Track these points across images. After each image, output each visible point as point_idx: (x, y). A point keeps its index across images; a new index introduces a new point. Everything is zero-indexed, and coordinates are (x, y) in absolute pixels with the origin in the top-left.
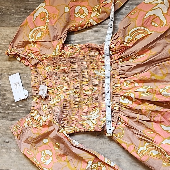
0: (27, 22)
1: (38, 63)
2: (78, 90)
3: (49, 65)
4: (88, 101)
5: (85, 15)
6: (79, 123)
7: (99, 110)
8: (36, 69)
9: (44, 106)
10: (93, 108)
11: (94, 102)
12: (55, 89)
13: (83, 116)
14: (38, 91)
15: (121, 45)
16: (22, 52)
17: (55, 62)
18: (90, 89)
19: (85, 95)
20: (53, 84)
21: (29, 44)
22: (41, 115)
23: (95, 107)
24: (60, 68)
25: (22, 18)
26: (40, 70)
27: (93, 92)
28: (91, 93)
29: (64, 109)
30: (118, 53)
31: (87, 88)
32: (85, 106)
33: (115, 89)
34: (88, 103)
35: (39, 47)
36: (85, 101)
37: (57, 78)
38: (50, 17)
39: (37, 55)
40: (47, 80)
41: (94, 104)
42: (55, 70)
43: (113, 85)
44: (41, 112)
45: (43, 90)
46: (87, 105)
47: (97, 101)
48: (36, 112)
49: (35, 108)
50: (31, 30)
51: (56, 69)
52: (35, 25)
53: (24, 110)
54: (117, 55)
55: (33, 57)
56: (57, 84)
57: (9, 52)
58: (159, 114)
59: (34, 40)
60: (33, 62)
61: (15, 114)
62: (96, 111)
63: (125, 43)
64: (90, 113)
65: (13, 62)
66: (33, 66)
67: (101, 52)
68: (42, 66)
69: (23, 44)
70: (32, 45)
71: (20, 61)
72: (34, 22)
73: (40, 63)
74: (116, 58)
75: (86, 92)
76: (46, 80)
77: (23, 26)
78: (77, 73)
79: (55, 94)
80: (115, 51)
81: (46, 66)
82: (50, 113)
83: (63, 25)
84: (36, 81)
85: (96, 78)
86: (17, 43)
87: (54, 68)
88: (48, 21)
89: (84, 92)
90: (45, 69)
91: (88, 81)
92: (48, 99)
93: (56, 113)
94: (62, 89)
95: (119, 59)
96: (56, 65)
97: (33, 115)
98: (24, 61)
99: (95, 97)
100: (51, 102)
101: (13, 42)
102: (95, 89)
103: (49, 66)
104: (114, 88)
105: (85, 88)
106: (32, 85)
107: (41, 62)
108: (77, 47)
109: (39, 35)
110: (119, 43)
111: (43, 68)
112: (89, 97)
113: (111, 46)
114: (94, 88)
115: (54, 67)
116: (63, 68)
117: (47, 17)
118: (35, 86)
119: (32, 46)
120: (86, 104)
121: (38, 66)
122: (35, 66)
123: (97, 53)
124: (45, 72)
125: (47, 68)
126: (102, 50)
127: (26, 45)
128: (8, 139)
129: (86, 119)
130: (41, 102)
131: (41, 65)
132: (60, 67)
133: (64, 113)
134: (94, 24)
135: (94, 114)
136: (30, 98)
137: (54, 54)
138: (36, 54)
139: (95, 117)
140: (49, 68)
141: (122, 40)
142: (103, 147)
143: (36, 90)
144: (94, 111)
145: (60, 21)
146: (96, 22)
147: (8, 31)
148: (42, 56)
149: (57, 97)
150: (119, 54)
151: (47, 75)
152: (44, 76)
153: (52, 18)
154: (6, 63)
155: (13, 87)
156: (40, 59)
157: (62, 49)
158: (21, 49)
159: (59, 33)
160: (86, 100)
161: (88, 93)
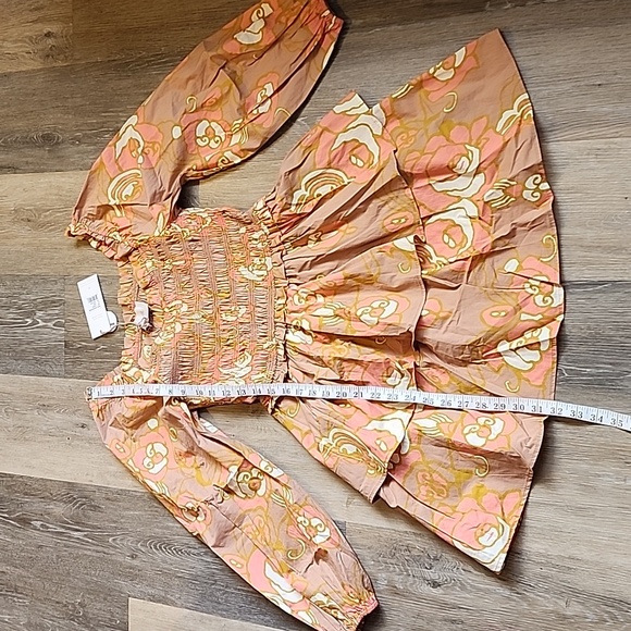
0: (102, 162)
1: (129, 254)
2: (210, 312)
3: (151, 256)
4: (231, 337)
5: (218, 141)
7: (250, 357)
8: (127, 266)
9: (145, 349)
10: (240, 351)
11: (242, 338)
12: (166, 310)
13: (222, 371)
14: (133, 315)
15: (283, 213)
16: (98, 228)
17: (161, 250)
18: (233, 309)
20: (161, 299)
21: (112, 211)
22: (139, 367)
23: (243, 350)
24: (173, 264)
25: (96, 151)
26: (135, 268)
27: (239, 315)
28: (236, 318)
29: (180, 355)
30: (281, 229)
31: (228, 308)
32: (225, 348)
33: (278, 311)
34: (232, 341)
35: (131, 215)
36: (224, 336)
37: (169, 286)
38: (146, 150)
39: (126, 235)
40: (150, 291)
41: (241, 344)
42: (165, 267)
43: (275, 301)
44: (140, 361)
46: (229, 346)
47: (248, 336)
48: (131, 361)
49: (129, 352)
50: (112, 180)
51: (166, 265)
52: (120, 168)
53: (111, 357)
54: (279, 233)
55: (119, 239)
56: (170, 298)
57: (72, 230)
58: (358, 367)
59: (117, 202)
60: (122, 251)
61: (93, 366)
62: (244, 359)
63: (293, 208)
64: (235, 363)
65: (85, 251)
66: (121, 259)
67: (249, 227)
68: (138, 260)
69: (98, 212)
70: (118, 213)
71: (97, 249)
72: (116, 161)
73: (135, 253)
74: (278, 242)
75: (226, 316)
76: (147, 291)
77: (95, 171)
78: (207, 275)
79: (166, 322)
80: (274, 225)
81: (147, 258)
83: (171, 167)
84: (128, 293)
85: (243, 284)
86: (87, 209)
87: (162, 263)
88: (141, 160)
89: (223, 315)
90: (144, 266)
91: (228, 291)
92: (153, 334)
93: (165, 363)
94: (179, 311)
95: (283, 243)
96: (165, 256)
97: (126, 367)
98: (103, 248)
99: (243, 328)
100: (158, 341)
101: (80, 207)
102: (243, 310)
103: (153, 260)
105: (224, 308)
106: (120, 301)
107: (135, 249)
108: (205, 215)
109: (129, 190)
110: (277, 210)
111: (140, 263)
112: (232, 328)
113: (264, 215)
114: (240, 308)
115: (161, 260)
116: (177, 263)
117: (140, 150)
118: (126, 303)
119: (116, 216)
121: (131, 258)
122: (126, 257)
123: (243, 230)
124: (144, 273)
125: (149, 264)
126: (250, 224)
127: (104, 213)
128: (83, 420)
129: (227, 377)
130: (142, 340)
131: (136, 258)
132: (172, 260)
133: (183, 364)
134: (236, 162)
135: (241, 366)
136: (120, 330)
137: (157, 234)
138: (123, 232)
139: (242, 373)
140: (153, 263)
141: (284, 201)
142: (264, 438)
143: (130, 312)
144: (242, 360)
145: (166, 156)
146: (241, 157)
147: (71, 180)
148: (136, 238)
149: (169, 328)
150: (283, 231)
151: (148, 280)
152: (142, 283)
153: (152, 152)
154: (70, 253)
155: (87, 306)
156: (133, 244)
157: (170, 222)
158: (98, 222)
159: (166, 186)
160: (226, 336)
161: (230, 318)
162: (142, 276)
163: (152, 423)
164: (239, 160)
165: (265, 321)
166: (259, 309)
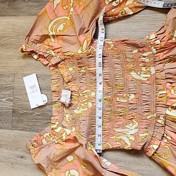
0: (45, 11)
1: (59, 63)
2: (109, 97)
3: (73, 65)
4: (123, 111)
5: (118, 2)
6: (111, 138)
7: (137, 123)
8: (57, 70)
9: (67, 116)
10: (129, 120)
11: (131, 112)
12: (81, 95)
13: (116, 130)
14: (59, 97)
15: (169, 42)
16: (40, 48)
17: (81, 61)
18: (125, 95)
19: (118, 104)
20: (78, 88)
21: (49, 39)
22: (63, 127)
23: (132, 119)
24: (88, 69)
25: (39, 6)
26: (61, 71)
27: (129, 99)
28: (127, 101)
29: (92, 120)
30: (164, 51)
31: (121, 95)
32: (118, 117)
33: (160, 98)
34: (123, 114)
35: (61, 42)
36: (119, 110)
37: (83, 81)
38: (74, 5)
39: (58, 52)
40: (71, 84)
41: (130, 116)
42: (81, 71)
43: (157, 92)
44: (64, 123)
45: (66, 96)
46: (121, 116)
47: (135, 111)
48: (57, 123)
49: (56, 118)
50: (51, 21)
51: (82, 70)
52: (56, 15)
53: (42, 119)
54: (162, 53)
55: (54, 55)
56: (83, 88)
57: (24, 48)
59: (54, 33)
60: (53, 61)
61: (31, 124)
62: (133, 124)
63: (174, 39)
64: (125, 126)
65: (29, 61)
66: (53, 66)
67: (141, 49)
68: (64, 67)
69: (41, 39)
70: (52, 40)
71: (37, 60)
72: (54, 11)
73: (62, 62)
74: (161, 58)
75: (120, 99)
76: (69, 84)
77: (41, 16)
78: (109, 76)
79: (80, 101)
80: (161, 49)
81: (69, 66)
82: (75, 124)
83: (91, 14)
84: (58, 85)
85: (133, 82)
86: (33, 37)
87: (80, 69)
88: (72, 10)
89: (118, 99)
90: (68, 71)
91: (122, 85)
92: (72, 107)
93: (84, 125)
94: (90, 95)
95: (164, 59)
96: (83, 65)
97: (54, 126)
98: (42, 60)
99: (132, 106)
100: (75, 111)
101: (29, 36)
102: (132, 96)
103: (73, 67)
104: (158, 95)
105: (119, 95)
106: (53, 89)
107: (63, 60)
108: (109, 43)
109: (61, 27)
110: (166, 39)
111: (65, 68)
112: (124, 106)
113: (156, 42)
114: (130, 95)
115: (79, 67)
116: (91, 69)
117: (71, 5)
118: (56, 90)
119: (51, 42)
120: (120, 114)
121: (59, 65)
122: (56, 65)
123: (136, 51)
124: (68, 74)
125: (71, 69)
126: (142, 47)
127: (44, 40)
128: (22, 154)
129: (120, 134)
130: (64, 111)
131: (63, 65)
132: (87, 67)
133: (93, 125)
134: (130, 14)
135: (131, 128)
136: (49, 104)
137: (80, 52)
138: (57, 51)
139: (133, 132)
140: (73, 69)
141: (171, 34)
142: (142, 168)
143: (57, 95)
144: (131, 124)
145: (88, 9)
146: (133, 11)
147: (22, 21)
148: (65, 54)
149: (83, 105)
150: (165, 52)
151: (70, 78)
152: (67, 79)
153: (78, 6)
154: (19, 61)
155: (28, 91)
156: (63, 57)
157: (91, 45)
158: (39, 45)
159: (87, 25)
160: (120, 110)
161: (123, 101)
162: (67, 75)
163: (70, 158)
164: (132, 13)
165: (149, 103)
166: (144, 96)
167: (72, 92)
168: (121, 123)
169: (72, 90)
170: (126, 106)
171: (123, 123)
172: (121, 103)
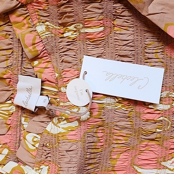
1: (12, 11)
3: (46, 19)
4: (158, 130)
8: (6, 28)
14: (11, 92)
17: (69, 10)
19: (149, 113)
20: (57, 75)
24: (82, 31)
28: (169, 107)
29: (89, 151)
32: (146, 142)
34: (158, 135)
37: (69, 59)
40: (40, 63)
42: (65, 35)
44: (21, 153)
45: (29, 90)
46: (153, 140)
51: (69, 31)
56: (68, 75)
64: (163, 163)
68: (25, 21)
73: (20, 11)
76: (36, 63)
78: (132, 49)
79: (62, 104)
81: (37, 21)
82: (49, 159)
84: (8, 63)
87: (62, 30)
90: (33, 31)
93: (68, 163)
96: (71, 19)
103: (47, 23)
107: (23, 6)
111: (27, 26)
112: (161, 118)
115: (60, 25)
118: (5, 77)
120: (152, 137)
121: (13, 18)
124: (34, 39)
125: (40, 28)
130: (21, 124)
131: (22, 18)
132: (81, 26)
133: (90, 161)
140: (47, 28)
143: (7, 88)
152: (30, 51)
162: (31, 42)
167: (42, 82)
168: (152, 155)
169: (44, 76)
170: (166, 119)
171: (156, 156)
172: (156, 112)
